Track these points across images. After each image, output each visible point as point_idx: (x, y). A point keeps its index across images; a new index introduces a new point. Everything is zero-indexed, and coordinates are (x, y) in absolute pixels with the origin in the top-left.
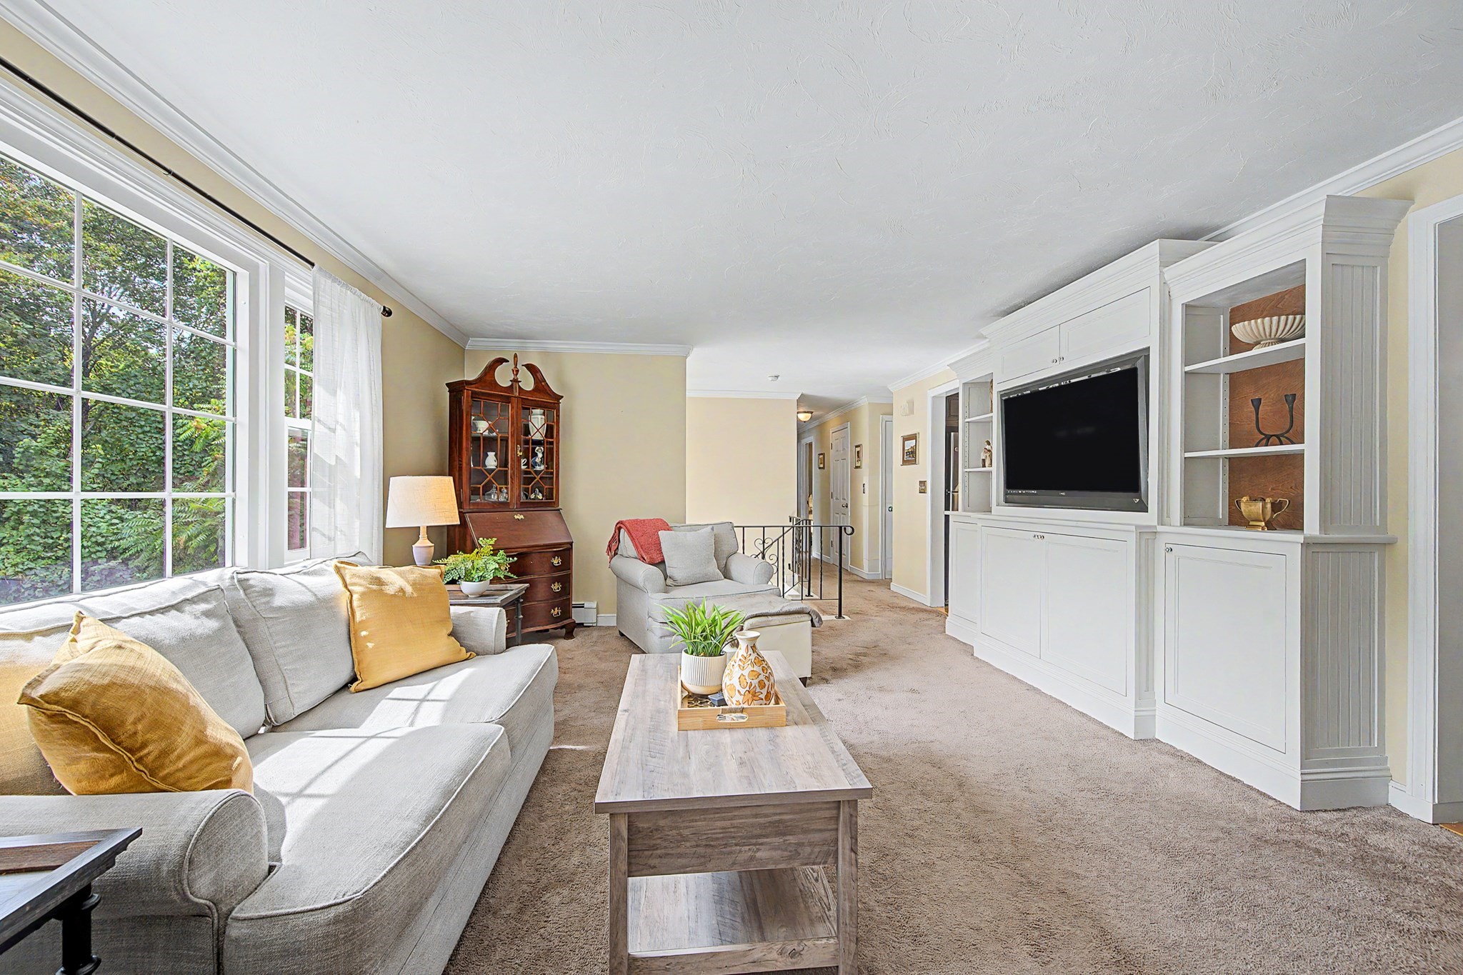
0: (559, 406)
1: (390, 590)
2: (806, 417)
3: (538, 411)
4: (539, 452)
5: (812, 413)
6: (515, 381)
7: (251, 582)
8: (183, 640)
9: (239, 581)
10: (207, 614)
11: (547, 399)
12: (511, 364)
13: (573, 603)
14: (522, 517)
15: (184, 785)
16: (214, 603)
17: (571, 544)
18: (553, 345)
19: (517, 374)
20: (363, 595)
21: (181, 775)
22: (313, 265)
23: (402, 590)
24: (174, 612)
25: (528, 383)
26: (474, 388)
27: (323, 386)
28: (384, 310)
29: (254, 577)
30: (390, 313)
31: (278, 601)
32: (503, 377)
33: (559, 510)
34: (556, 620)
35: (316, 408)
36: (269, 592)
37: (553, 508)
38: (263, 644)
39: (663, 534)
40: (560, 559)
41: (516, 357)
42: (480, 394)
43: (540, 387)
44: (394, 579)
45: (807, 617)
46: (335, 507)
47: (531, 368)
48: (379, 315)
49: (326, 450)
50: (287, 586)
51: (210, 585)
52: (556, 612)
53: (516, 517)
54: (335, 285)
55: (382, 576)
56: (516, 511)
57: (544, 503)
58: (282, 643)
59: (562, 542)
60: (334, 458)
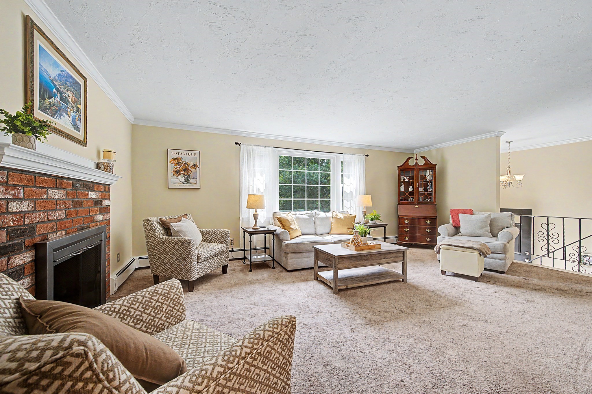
0: (436, 168)
1: (338, 217)
3: (428, 171)
4: (430, 184)
6: (417, 163)
8: (304, 218)
9: (315, 213)
10: (308, 216)
11: (430, 166)
12: (415, 158)
14: (418, 207)
15: (286, 230)
16: (310, 215)
17: (437, 217)
18: (439, 146)
19: (417, 161)
20: (334, 218)
22: (342, 154)
23: (341, 218)
24: (304, 215)
25: (421, 162)
26: (401, 168)
27: (346, 177)
28: (366, 155)
29: (318, 212)
30: (368, 156)
31: (320, 216)
32: (412, 163)
33: (436, 205)
34: (428, 242)
35: (345, 182)
36: (319, 215)
37: (433, 204)
38: (316, 222)
39: (460, 215)
40: (430, 222)
41: (417, 155)
42: (403, 169)
43: (427, 163)
44: (341, 216)
45: (476, 251)
46: (350, 202)
47: (423, 157)
48: (363, 157)
49: (347, 190)
50: (322, 214)
51: (311, 212)
52: (428, 239)
53: (415, 206)
54: (349, 156)
55: (338, 215)
56: (416, 205)
57: (430, 202)
58: (318, 222)
59: (433, 216)
60: (350, 191)
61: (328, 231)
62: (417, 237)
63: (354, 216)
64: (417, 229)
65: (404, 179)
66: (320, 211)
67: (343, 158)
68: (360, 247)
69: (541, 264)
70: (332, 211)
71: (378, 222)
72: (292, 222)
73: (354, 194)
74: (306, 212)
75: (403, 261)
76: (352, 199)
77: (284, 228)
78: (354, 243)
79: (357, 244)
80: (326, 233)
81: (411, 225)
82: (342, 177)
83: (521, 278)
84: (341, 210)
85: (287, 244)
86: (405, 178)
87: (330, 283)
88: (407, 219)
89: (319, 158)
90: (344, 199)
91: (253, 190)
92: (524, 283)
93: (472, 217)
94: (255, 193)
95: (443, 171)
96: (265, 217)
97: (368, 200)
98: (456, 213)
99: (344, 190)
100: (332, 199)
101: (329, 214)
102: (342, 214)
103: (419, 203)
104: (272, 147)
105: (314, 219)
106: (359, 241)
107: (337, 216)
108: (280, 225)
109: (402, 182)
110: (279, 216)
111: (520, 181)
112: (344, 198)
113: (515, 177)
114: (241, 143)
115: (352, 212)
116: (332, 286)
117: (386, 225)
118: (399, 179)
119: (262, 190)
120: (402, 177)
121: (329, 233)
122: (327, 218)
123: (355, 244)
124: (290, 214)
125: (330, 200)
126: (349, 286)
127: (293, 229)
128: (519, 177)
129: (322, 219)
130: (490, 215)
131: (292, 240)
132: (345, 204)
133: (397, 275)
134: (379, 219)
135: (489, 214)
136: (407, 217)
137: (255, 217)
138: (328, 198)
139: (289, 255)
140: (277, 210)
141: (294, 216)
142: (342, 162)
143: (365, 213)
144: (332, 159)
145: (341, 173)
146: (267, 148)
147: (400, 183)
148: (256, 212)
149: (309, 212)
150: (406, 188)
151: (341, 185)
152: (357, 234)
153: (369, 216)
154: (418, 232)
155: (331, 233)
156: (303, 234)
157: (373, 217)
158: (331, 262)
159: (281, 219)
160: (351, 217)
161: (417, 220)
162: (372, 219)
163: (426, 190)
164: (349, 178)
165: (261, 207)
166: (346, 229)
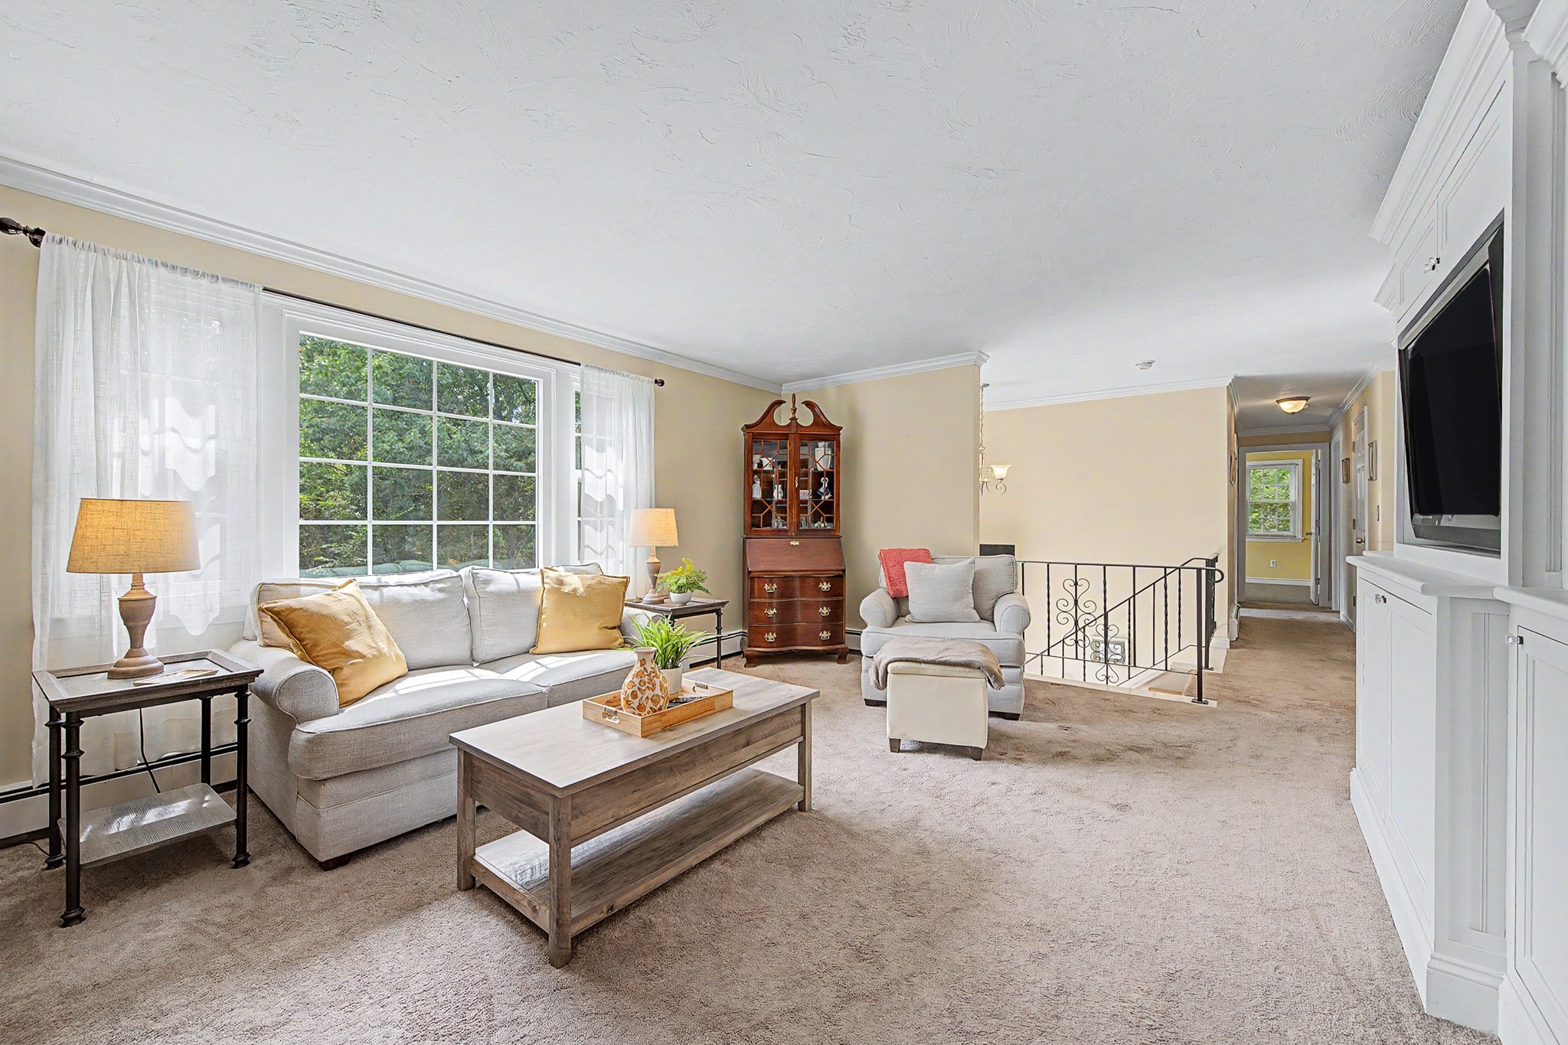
0: (839, 438)
1: (566, 589)
2: (1296, 406)
3: (821, 444)
4: (825, 481)
5: (1307, 399)
6: (794, 419)
7: (479, 575)
8: (416, 601)
9: (472, 574)
10: (440, 590)
11: (827, 432)
12: (789, 405)
13: (847, 629)
14: (798, 543)
15: (320, 664)
16: (449, 585)
17: (844, 571)
18: (843, 377)
19: (794, 413)
20: (548, 590)
21: (319, 658)
22: (579, 364)
23: (575, 590)
24: (423, 586)
25: (806, 419)
26: (754, 430)
27: (592, 447)
28: (656, 382)
29: (483, 573)
30: (662, 383)
31: (491, 588)
32: (782, 417)
33: (839, 537)
34: (825, 643)
35: (587, 462)
36: (487, 582)
37: (833, 536)
38: (475, 613)
39: (907, 565)
40: (829, 585)
41: (794, 396)
42: (759, 435)
43: (820, 421)
44: (574, 582)
45: (978, 673)
46: (605, 532)
47: (809, 404)
48: (649, 387)
49: (595, 491)
50: (504, 580)
51: (455, 574)
52: (825, 635)
53: (792, 543)
54: (603, 374)
55: (566, 580)
56: (792, 538)
57: (825, 530)
58: (485, 613)
59: (835, 568)
60: (604, 496)
61: (527, 641)
62: (799, 629)
63: (623, 582)
64: (799, 607)
65: (760, 465)
66: (495, 568)
67: (582, 380)
68: (663, 714)
69: (1085, 680)
70: (541, 566)
71: (698, 598)
72: (354, 625)
73: (620, 506)
74: (437, 573)
75: (801, 739)
76: (612, 524)
77: (309, 654)
78: (636, 703)
79: (650, 704)
80: (520, 651)
81: (782, 597)
82: (579, 446)
83: (1053, 726)
84: (574, 561)
85: (317, 740)
86: (765, 461)
87: (535, 910)
88: (771, 581)
89: (492, 371)
90: (586, 523)
91: (128, 476)
92: (1066, 742)
93: (936, 571)
94: (145, 490)
95: (855, 449)
96: (217, 606)
97: (664, 526)
98: (894, 560)
99: (586, 490)
100: (540, 522)
101: (528, 579)
102: (576, 577)
103: (801, 533)
104: (259, 289)
105: (466, 600)
106: (658, 691)
107: (561, 582)
108: (290, 641)
109: (755, 472)
110: (282, 603)
111: (1002, 479)
112: (585, 519)
113: (992, 470)
114: (41, 233)
115: (613, 569)
116: (544, 920)
117: (723, 604)
118: (749, 462)
119: (194, 480)
120: (756, 458)
121: (529, 652)
122: (522, 595)
123: (641, 707)
124: (351, 589)
125: (533, 526)
126: (621, 902)
127: (362, 656)
128: (1000, 471)
129: (503, 597)
130: (973, 562)
131: (348, 709)
132: (587, 541)
133: (782, 787)
134: (700, 588)
135: (970, 560)
136: (770, 576)
137: (135, 614)
138: (528, 519)
139: (329, 789)
140: (288, 568)
141: (375, 595)
142: (578, 395)
143: (655, 570)
144: (541, 381)
145: (574, 435)
146: (224, 287)
147: (751, 473)
148: (137, 585)
149: (447, 572)
150: (768, 491)
151: (575, 475)
152: (649, 666)
153: (670, 579)
154: (799, 617)
155: (538, 650)
156: (413, 669)
157: (683, 581)
158: (536, 813)
159: (293, 615)
160: (613, 585)
161: (797, 583)
162: (680, 589)
163: (816, 495)
164: (601, 449)
165: (177, 561)
166: (596, 631)
